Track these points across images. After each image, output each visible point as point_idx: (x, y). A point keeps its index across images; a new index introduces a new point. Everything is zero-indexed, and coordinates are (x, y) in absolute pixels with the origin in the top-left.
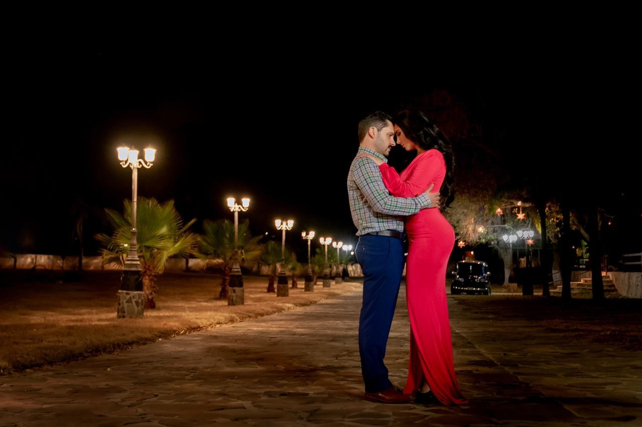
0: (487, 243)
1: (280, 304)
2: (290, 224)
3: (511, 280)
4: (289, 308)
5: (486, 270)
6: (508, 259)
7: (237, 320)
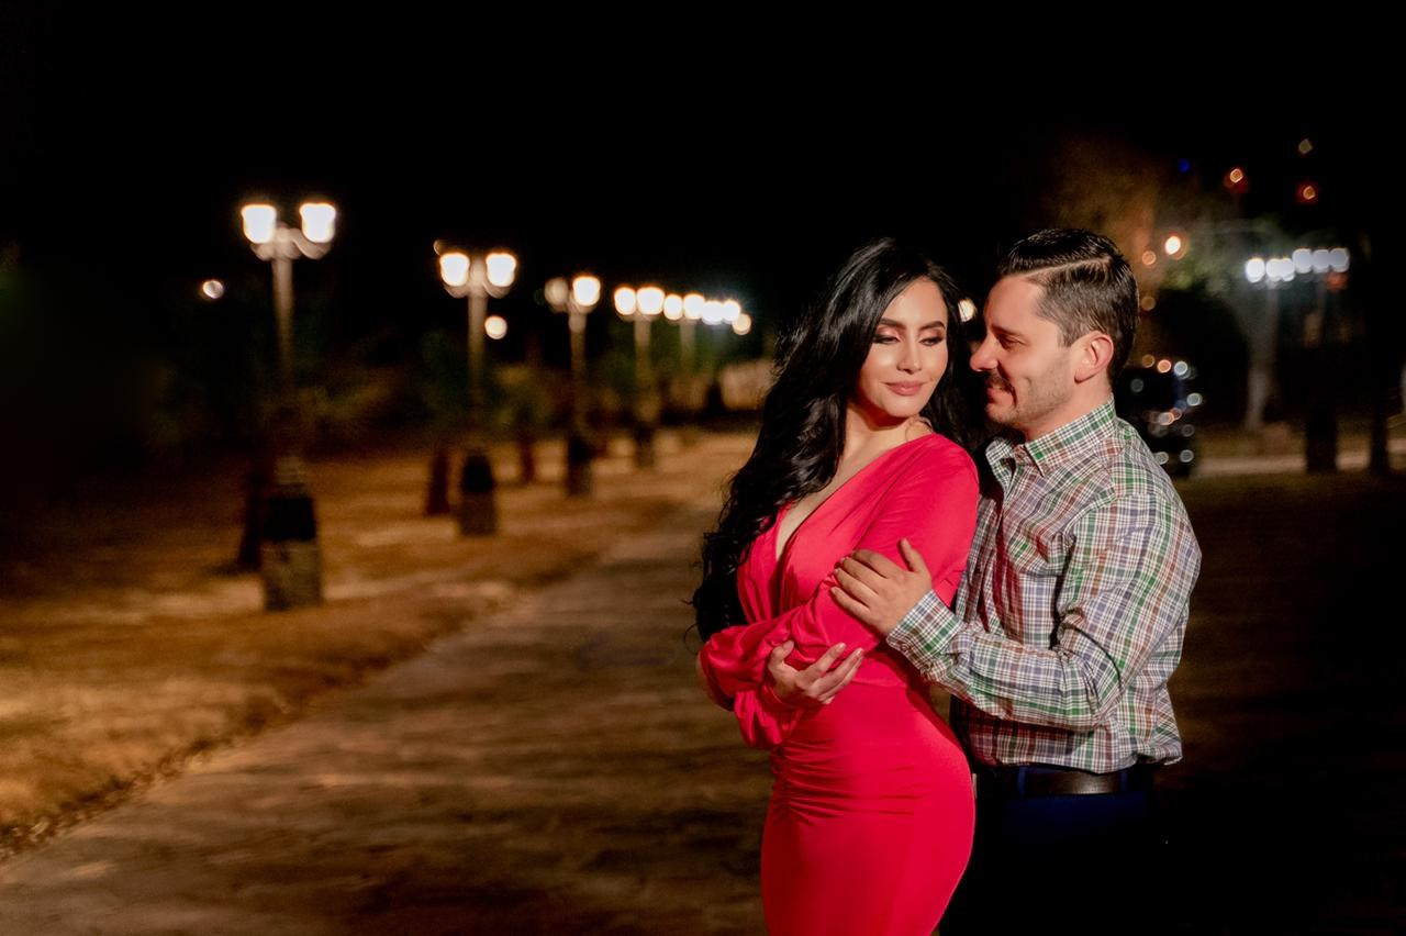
0: (1199, 287)
1: (459, 592)
2: (501, 269)
3: (1271, 415)
4: (493, 605)
5: (1191, 386)
6: (1261, 336)
7: (277, 711)
